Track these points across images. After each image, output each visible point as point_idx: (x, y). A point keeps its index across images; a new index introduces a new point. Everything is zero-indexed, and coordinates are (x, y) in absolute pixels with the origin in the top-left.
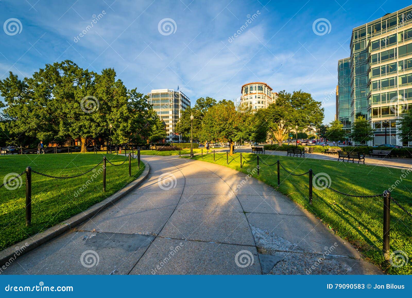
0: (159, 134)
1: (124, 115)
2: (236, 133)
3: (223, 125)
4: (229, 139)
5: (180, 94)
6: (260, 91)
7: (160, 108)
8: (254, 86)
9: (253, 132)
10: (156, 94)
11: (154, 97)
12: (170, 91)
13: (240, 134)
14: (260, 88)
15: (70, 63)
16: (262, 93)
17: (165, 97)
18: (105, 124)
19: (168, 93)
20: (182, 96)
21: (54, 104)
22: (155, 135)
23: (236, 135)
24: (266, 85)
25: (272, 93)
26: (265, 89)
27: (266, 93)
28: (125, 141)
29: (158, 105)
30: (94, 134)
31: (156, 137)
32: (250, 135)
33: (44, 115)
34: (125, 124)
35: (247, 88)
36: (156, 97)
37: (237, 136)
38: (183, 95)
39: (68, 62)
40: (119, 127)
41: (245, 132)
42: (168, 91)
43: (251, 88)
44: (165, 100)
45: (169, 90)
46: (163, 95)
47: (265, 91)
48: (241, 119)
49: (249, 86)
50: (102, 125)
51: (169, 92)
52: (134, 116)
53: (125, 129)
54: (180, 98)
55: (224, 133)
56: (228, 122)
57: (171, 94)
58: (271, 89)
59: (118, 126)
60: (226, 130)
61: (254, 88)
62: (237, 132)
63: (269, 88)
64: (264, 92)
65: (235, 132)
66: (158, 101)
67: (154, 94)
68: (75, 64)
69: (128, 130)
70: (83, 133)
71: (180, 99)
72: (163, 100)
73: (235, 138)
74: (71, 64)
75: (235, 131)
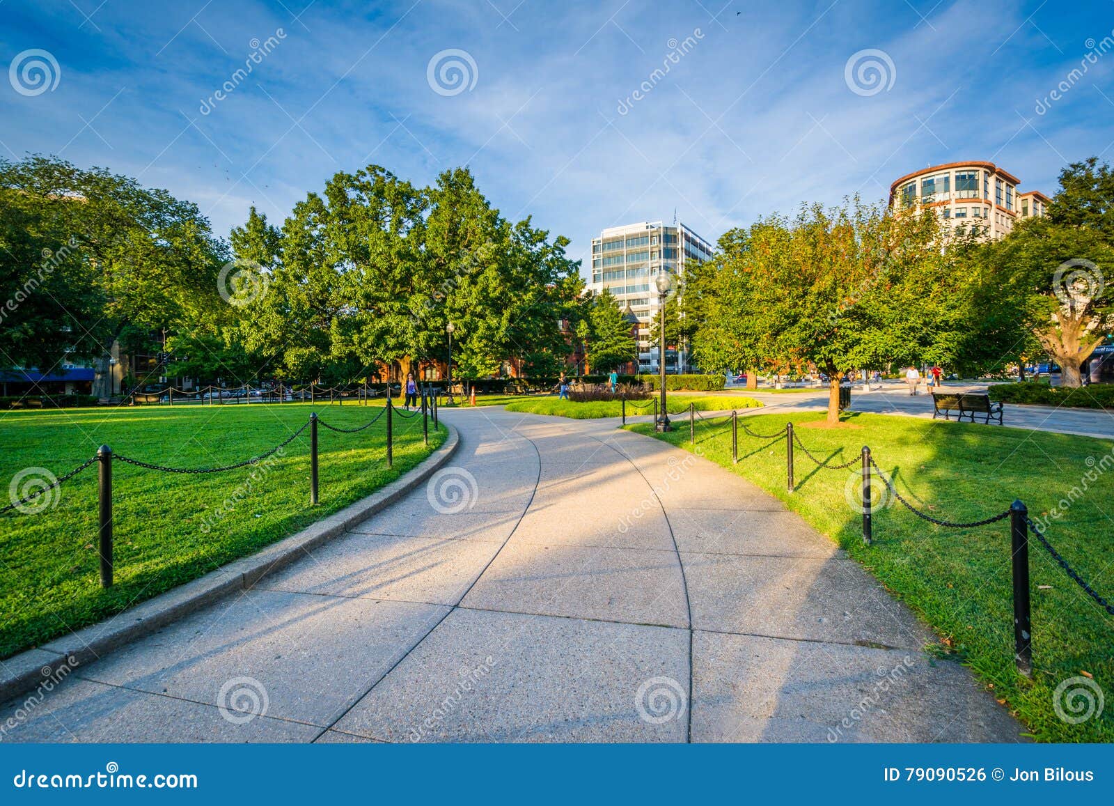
0: (616, 348)
1: (491, 295)
2: (856, 335)
3: (789, 301)
4: (820, 360)
5: (682, 233)
6: (964, 194)
7: (623, 276)
8: (938, 177)
9: (946, 327)
10: (613, 239)
11: (609, 248)
12: (652, 227)
13: (876, 340)
14: (967, 182)
15: (378, 172)
16: (975, 199)
17: (638, 244)
18: (440, 321)
19: (647, 233)
20: (688, 239)
21: (322, 277)
22: (605, 351)
23: (857, 342)
24: (991, 170)
25: (1018, 195)
26: (986, 182)
27: (992, 197)
28: (490, 368)
29: (620, 270)
30: (413, 350)
31: (607, 355)
32: (925, 342)
33: (299, 304)
34: (493, 322)
35: (913, 188)
36: (614, 247)
37: (857, 349)
38: (690, 235)
39: (373, 169)
40: (477, 328)
41: (897, 329)
42: (647, 227)
43: (929, 185)
44: (638, 253)
45: (649, 224)
46: (634, 239)
47: (986, 191)
48: (881, 274)
49: (919, 182)
50: (431, 324)
51: (649, 230)
52: (524, 297)
53: (493, 335)
54: (681, 244)
55: (793, 336)
56: (814, 289)
57: (654, 234)
58: (1012, 182)
59: (470, 328)
60: (803, 320)
61: (939, 186)
62: (861, 330)
63: (1002, 176)
64: (981, 194)
65: (849, 332)
66: (619, 258)
67: (609, 239)
68: (389, 174)
69: (500, 339)
70: (388, 349)
71: (679, 247)
72: (631, 256)
73: (850, 355)
74: (381, 174)
75: (849, 328)
